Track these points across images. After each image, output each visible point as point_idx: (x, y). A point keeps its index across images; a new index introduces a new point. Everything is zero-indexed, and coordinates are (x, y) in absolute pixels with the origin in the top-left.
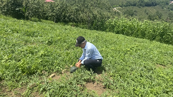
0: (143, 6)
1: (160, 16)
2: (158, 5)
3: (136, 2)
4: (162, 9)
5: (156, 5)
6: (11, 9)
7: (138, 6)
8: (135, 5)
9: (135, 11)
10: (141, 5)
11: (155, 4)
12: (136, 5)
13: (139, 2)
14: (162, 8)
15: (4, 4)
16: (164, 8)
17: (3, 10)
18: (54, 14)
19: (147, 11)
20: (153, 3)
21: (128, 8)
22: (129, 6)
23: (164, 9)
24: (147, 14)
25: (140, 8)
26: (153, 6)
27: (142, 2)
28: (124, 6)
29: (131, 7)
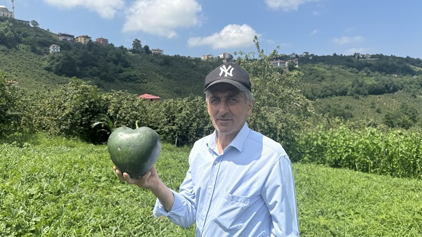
0: (365, 95)
1: (413, 114)
2: (401, 89)
3: (345, 87)
4: (412, 99)
5: (395, 90)
6: (81, 122)
7: (352, 95)
8: (344, 93)
9: (347, 108)
10: (358, 92)
11: (394, 88)
12: (346, 92)
13: (353, 87)
14: (412, 96)
15: (67, 112)
16: (418, 96)
17: (64, 127)
18: (174, 127)
19: (377, 106)
20: (387, 85)
21: (328, 101)
22: (331, 95)
23: (418, 98)
24: (378, 111)
25: (358, 98)
26: (389, 92)
27: (361, 86)
28: (319, 97)
29: (335, 98)
